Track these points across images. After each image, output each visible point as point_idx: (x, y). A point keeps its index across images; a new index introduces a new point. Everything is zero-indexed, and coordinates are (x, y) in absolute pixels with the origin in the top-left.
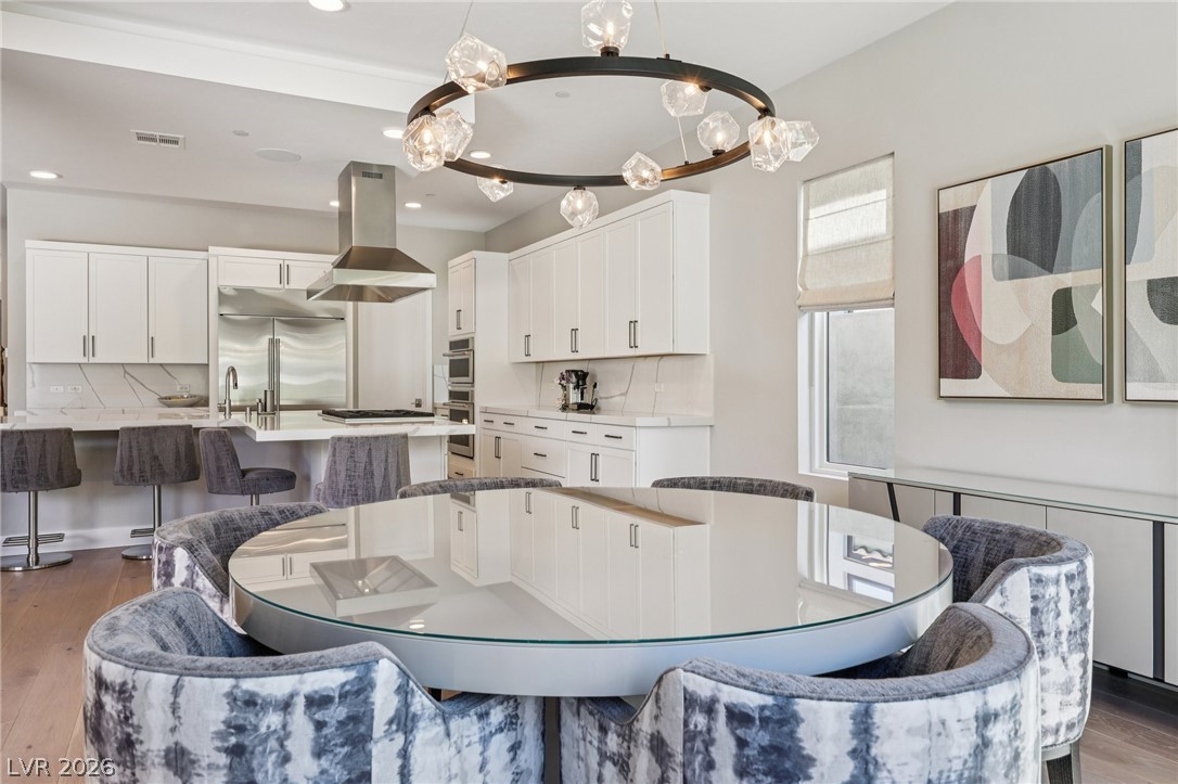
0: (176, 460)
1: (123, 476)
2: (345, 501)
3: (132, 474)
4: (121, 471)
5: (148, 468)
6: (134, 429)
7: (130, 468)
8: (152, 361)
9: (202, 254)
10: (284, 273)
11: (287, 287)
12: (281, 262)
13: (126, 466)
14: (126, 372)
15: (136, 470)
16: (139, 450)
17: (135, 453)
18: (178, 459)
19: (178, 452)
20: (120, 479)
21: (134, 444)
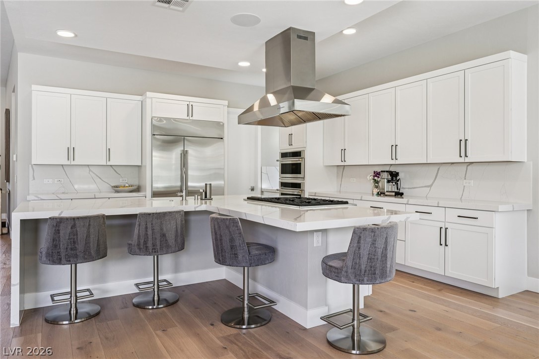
0: (176, 237)
1: (140, 249)
2: (365, 279)
3: (147, 247)
4: (139, 245)
5: (158, 243)
6: (149, 214)
7: (145, 243)
8: (109, 163)
9: (139, 98)
10: (190, 109)
11: (191, 118)
12: (188, 103)
13: (142, 241)
14: (90, 170)
15: (150, 244)
16: (153, 230)
17: (150, 232)
18: (176, 236)
19: (177, 231)
20: (137, 250)
21: (149, 226)
